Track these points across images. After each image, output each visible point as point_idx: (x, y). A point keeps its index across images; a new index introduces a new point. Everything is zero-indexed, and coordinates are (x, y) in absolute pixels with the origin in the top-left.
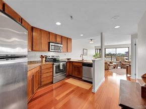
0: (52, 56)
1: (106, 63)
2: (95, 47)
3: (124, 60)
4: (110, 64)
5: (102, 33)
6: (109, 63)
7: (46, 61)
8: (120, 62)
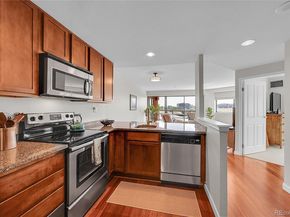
0: (52, 117)
5: (201, 56)
7: (20, 138)
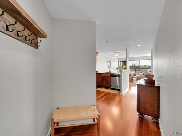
1: (130, 75)
2: (118, 59)
3: (147, 72)
4: (134, 76)
6: (132, 75)
8: (143, 74)
